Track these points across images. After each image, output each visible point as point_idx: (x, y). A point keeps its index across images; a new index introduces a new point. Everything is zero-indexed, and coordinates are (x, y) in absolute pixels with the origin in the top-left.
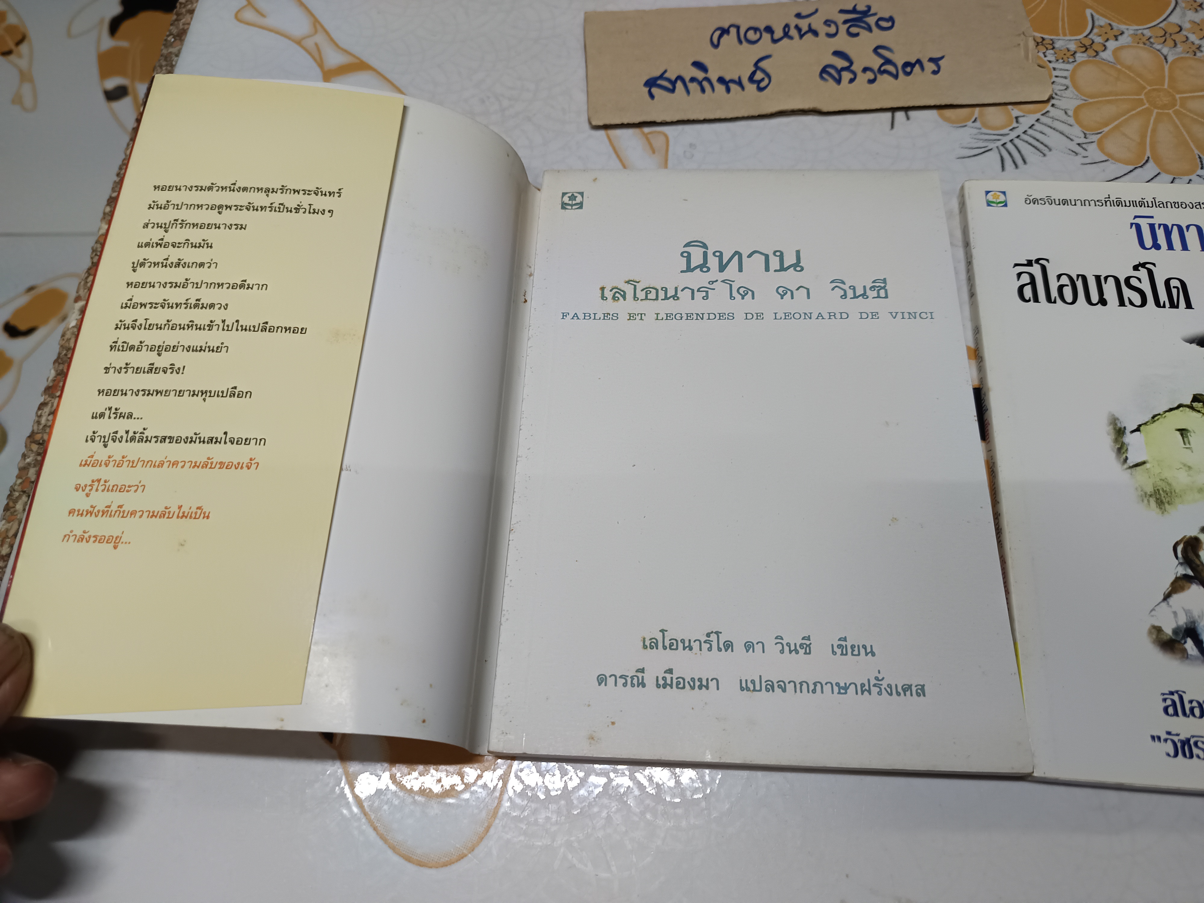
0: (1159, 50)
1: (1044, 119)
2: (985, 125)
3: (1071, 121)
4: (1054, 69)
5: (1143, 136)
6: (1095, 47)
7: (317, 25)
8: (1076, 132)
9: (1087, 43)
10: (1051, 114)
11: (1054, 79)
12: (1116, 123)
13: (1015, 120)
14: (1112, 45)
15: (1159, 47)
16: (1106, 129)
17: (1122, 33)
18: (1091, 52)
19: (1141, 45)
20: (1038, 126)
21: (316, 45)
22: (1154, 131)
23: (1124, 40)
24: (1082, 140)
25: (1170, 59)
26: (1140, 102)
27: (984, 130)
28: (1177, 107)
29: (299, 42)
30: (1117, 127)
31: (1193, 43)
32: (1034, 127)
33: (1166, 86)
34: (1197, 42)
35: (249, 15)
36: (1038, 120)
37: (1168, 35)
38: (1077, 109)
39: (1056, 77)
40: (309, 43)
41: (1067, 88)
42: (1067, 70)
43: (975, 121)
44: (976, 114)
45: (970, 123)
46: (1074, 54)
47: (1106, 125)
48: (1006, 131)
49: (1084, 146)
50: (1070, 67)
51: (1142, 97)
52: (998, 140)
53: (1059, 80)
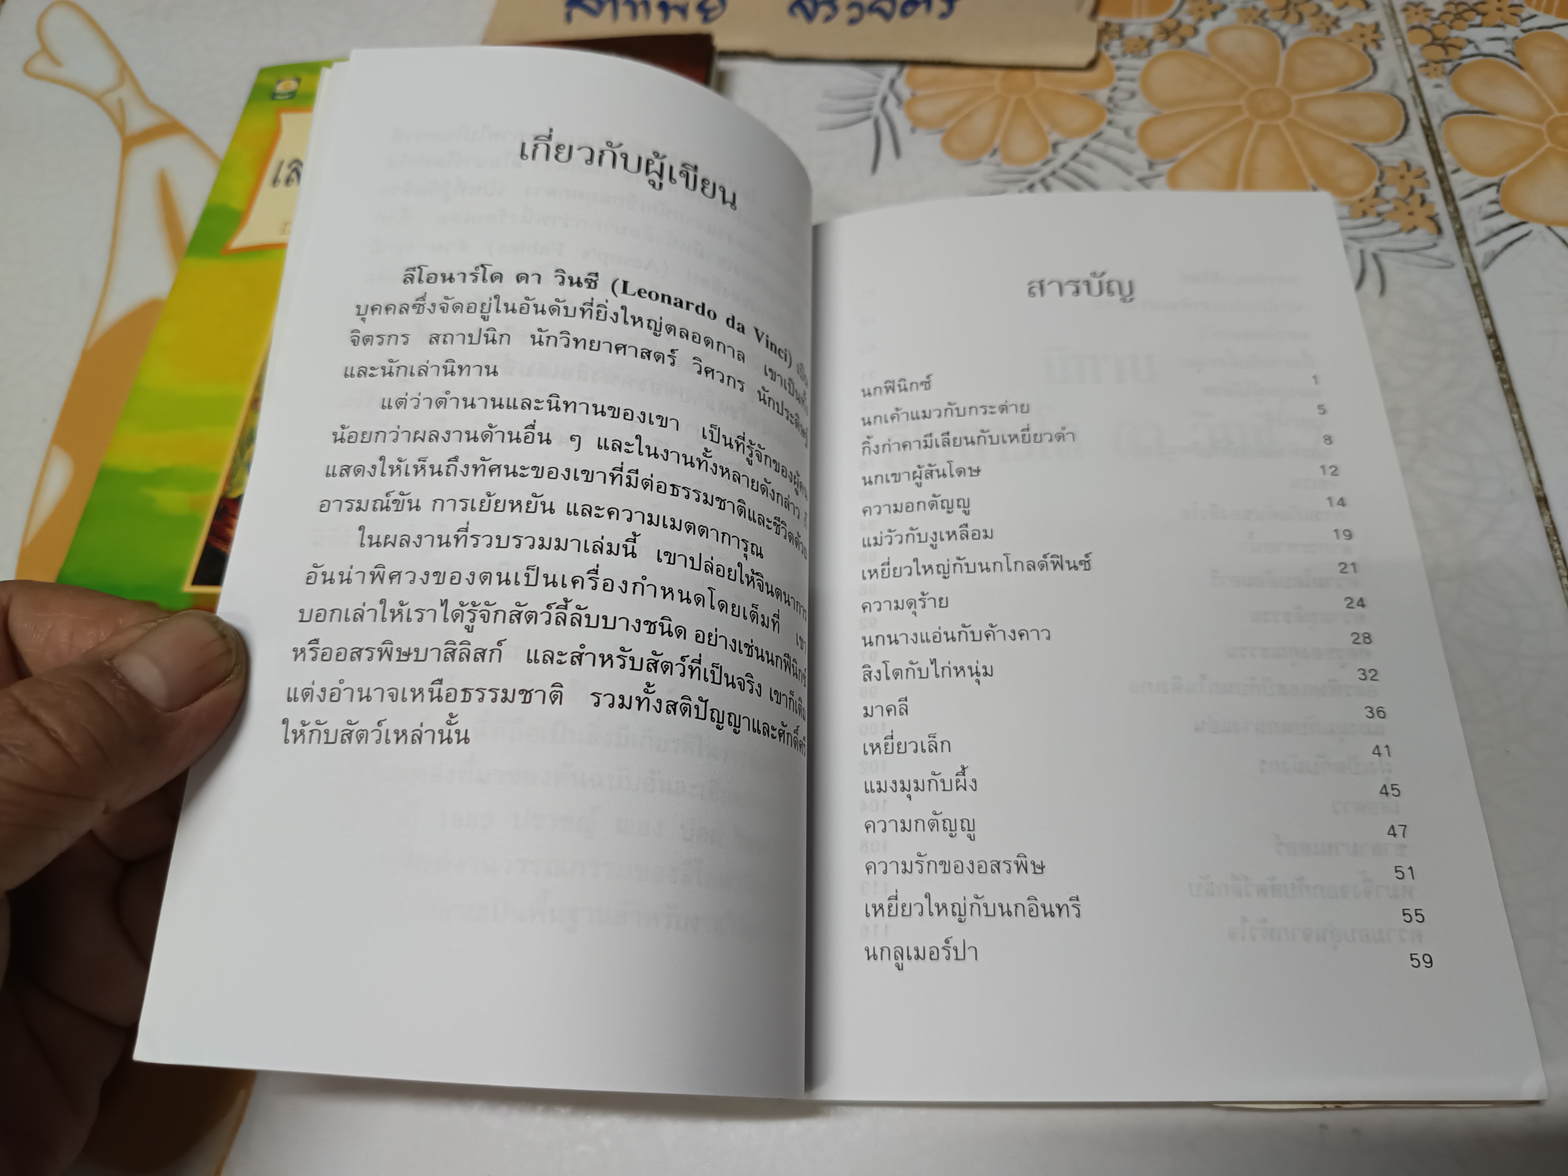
0: (1275, 31)
1: (1096, 145)
2: (1008, 158)
3: (1134, 143)
4: (1118, 68)
5: (1236, 160)
6: (1182, 31)
7: (124, 71)
8: (1139, 160)
9: (1172, 24)
10: (1104, 137)
11: (1115, 83)
12: (1199, 143)
13: (1051, 149)
14: (1207, 26)
15: (1274, 24)
16: (1183, 154)
17: (1224, 7)
18: (1175, 39)
19: (1250, 24)
20: (1085, 156)
21: (121, 102)
22: (1253, 152)
23: (1226, 18)
24: (1146, 172)
25: (1291, 41)
26: (1238, 110)
27: (1006, 167)
28: (1292, 115)
29: (98, 99)
30: (1199, 150)
31: (1328, 15)
32: (1079, 158)
33: (1279, 83)
34: (1334, 13)
35: (42, 65)
36: (1085, 147)
37: (1291, 7)
38: (1146, 126)
39: (1121, 79)
40: (111, 99)
41: (1133, 95)
42: (1135, 69)
43: (994, 152)
44: (997, 142)
45: (986, 158)
46: (1150, 43)
47: (1183, 146)
48: (1036, 165)
49: (1147, 181)
50: (1141, 63)
51: (1242, 102)
52: (1024, 180)
53: (1124, 85)
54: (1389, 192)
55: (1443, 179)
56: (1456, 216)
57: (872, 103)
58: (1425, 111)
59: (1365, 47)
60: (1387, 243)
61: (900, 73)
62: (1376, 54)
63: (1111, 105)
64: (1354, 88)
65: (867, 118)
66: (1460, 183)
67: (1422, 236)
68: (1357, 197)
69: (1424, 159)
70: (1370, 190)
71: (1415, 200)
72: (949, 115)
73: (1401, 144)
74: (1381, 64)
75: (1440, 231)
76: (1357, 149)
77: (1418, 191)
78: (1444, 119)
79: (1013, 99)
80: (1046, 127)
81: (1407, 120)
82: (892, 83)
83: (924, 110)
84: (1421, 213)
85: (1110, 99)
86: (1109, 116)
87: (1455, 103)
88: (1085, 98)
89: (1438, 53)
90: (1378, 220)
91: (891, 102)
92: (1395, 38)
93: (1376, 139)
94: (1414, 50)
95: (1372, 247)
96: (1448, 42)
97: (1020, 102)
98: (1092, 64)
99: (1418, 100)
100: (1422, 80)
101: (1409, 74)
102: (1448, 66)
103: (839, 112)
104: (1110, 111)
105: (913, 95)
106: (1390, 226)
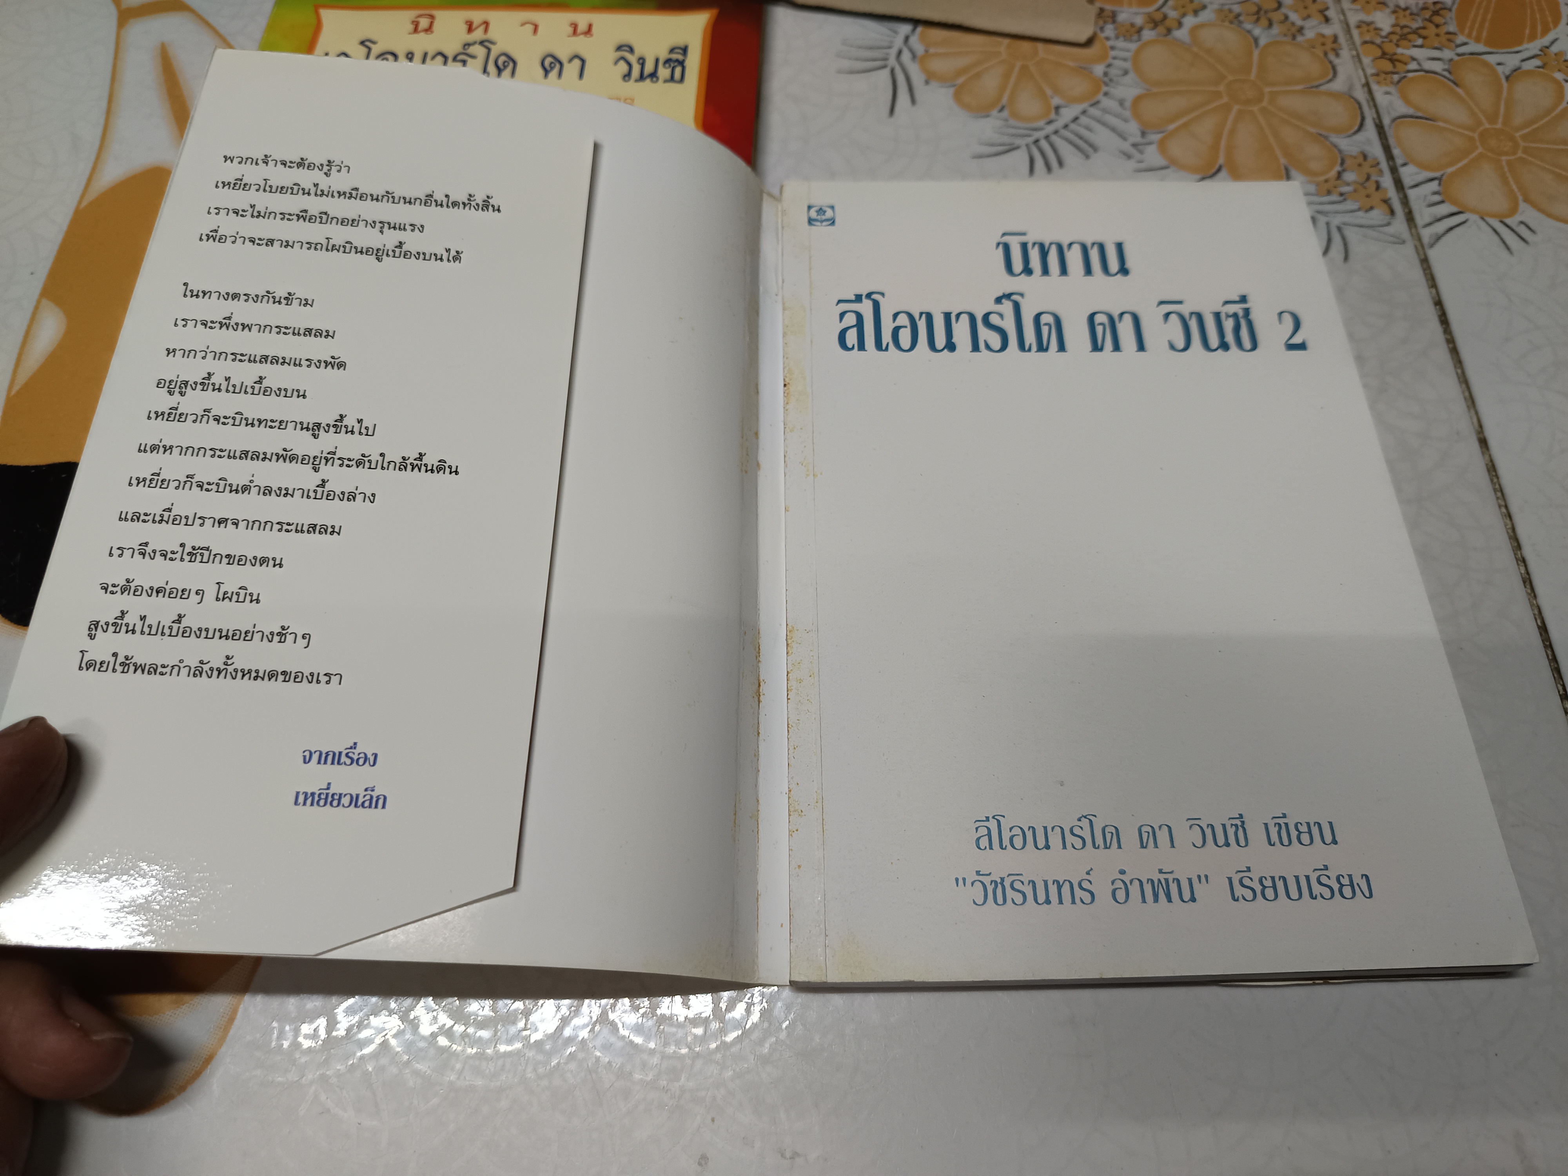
0: (1249, 32)
1: (1093, 111)
2: (1015, 115)
3: (1127, 114)
4: (1113, 48)
5: (1217, 139)
6: (1168, 23)
8: (1132, 129)
9: (1158, 16)
10: (1102, 105)
11: (1110, 61)
12: (1185, 119)
13: (1053, 111)
14: (1189, 21)
15: (1248, 26)
16: (1171, 127)
17: (1204, 7)
18: (1161, 29)
19: (1227, 24)
20: (1084, 120)
22: (1232, 132)
23: (1206, 16)
24: (1139, 139)
25: (1263, 42)
26: (1218, 95)
28: (1265, 104)
30: (1185, 125)
31: (1293, 24)
32: (1079, 121)
33: (1253, 76)
34: (1299, 23)
36: (1084, 112)
37: (1262, 13)
38: (1137, 100)
39: (1115, 58)
41: (1126, 73)
42: (1128, 50)
43: (1002, 109)
44: (1004, 100)
45: (994, 112)
46: (1139, 31)
47: (1171, 121)
48: (1041, 123)
49: (1140, 147)
50: (1133, 46)
51: (1221, 88)
52: (1029, 136)
53: (1117, 63)
54: (1349, 176)
55: (1394, 170)
56: (1405, 201)
57: (888, 54)
58: (1377, 112)
59: (1326, 54)
60: (1348, 218)
61: (914, 30)
62: (1336, 61)
63: (1106, 79)
64: (1317, 86)
65: (884, 67)
66: (1408, 174)
67: (1377, 215)
68: (1322, 178)
69: (1377, 151)
70: (1333, 173)
71: (1371, 186)
72: (960, 72)
73: (1359, 137)
74: (1340, 69)
75: (1392, 212)
76: (1321, 138)
77: (1374, 178)
78: (1394, 120)
79: (1019, 64)
80: (1049, 92)
81: (1363, 119)
82: (907, 39)
83: (938, 65)
84: (1377, 197)
85: (1106, 74)
86: (1105, 89)
87: (1402, 108)
88: (1083, 70)
89: (1387, 66)
90: (1341, 198)
91: (906, 56)
92: (1350, 50)
93: (1338, 131)
94: (1366, 61)
95: (1336, 221)
96: (1395, 57)
97: (1024, 68)
98: (1089, 43)
99: (1371, 104)
100: (1374, 87)
101: (1363, 81)
102: (1396, 77)
103: (857, 59)
104: (1106, 84)
105: (926, 51)
106: (1350, 205)
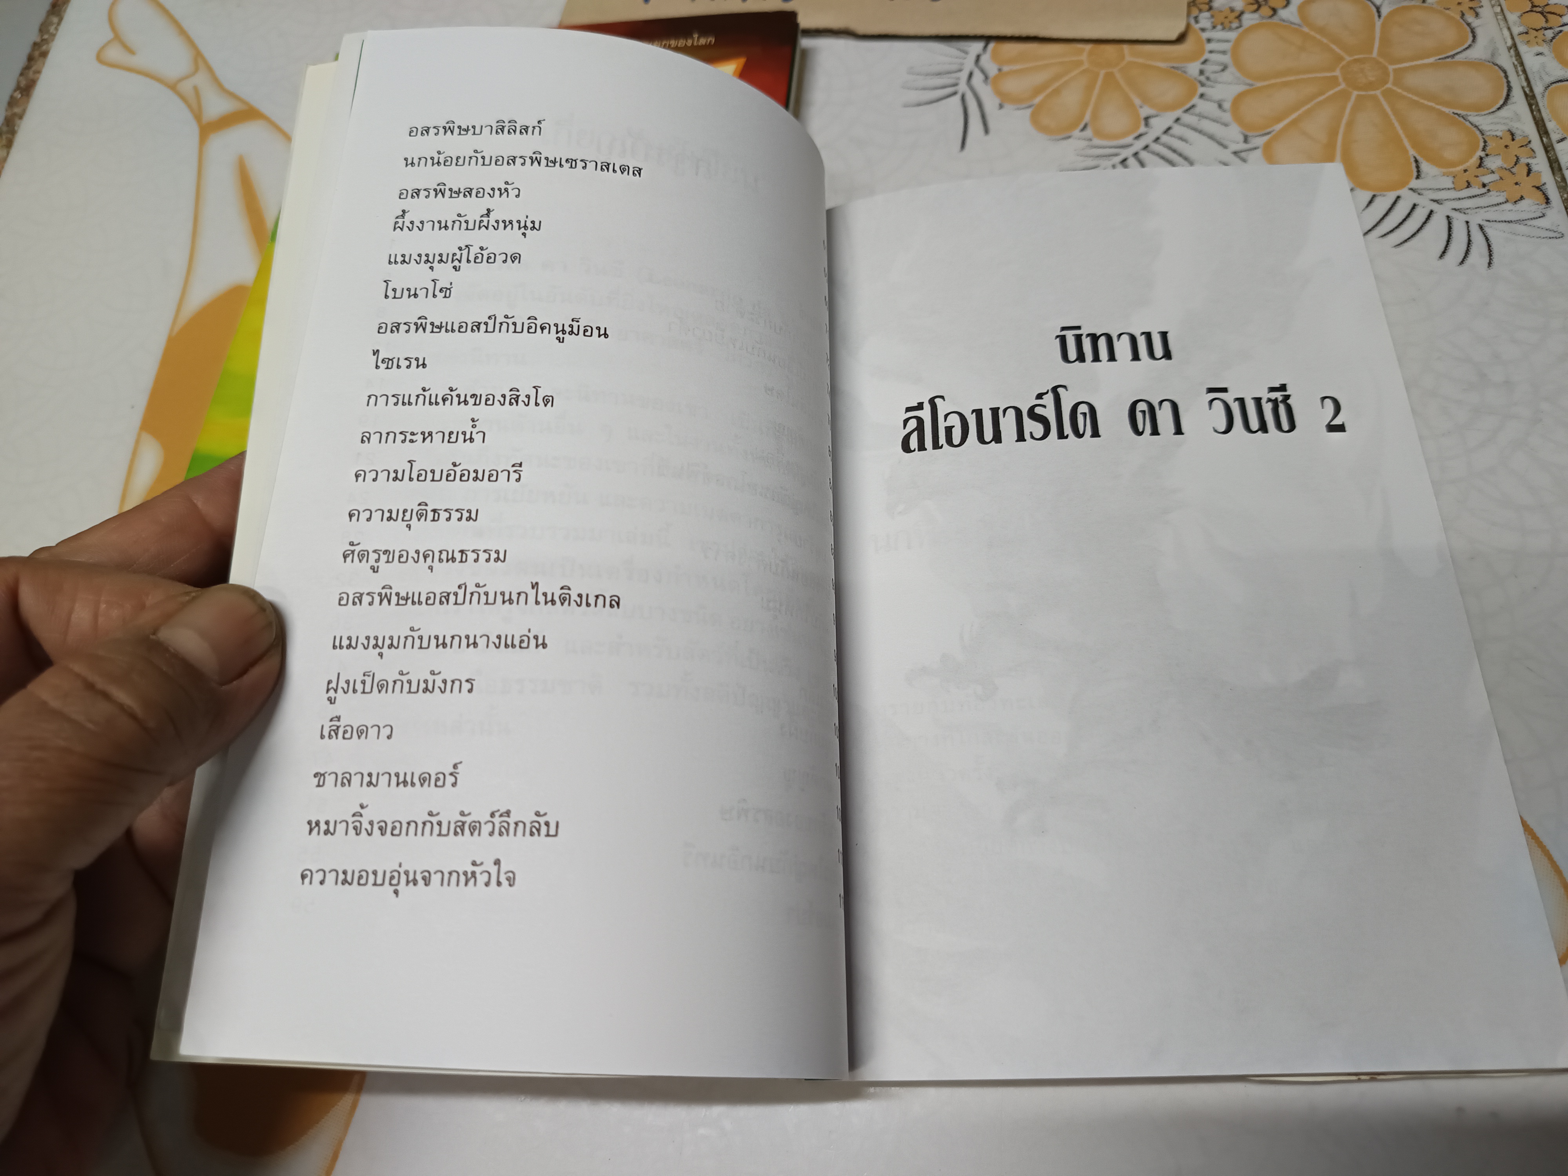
1: (1187, 118)
2: (1098, 133)
3: (1227, 117)
4: (1209, 41)
5: (1333, 133)
6: (1272, 2)
7: (199, 58)
8: (1233, 134)
10: (1197, 110)
11: (1207, 56)
12: (1294, 116)
13: (1143, 123)
16: (1278, 127)
18: (1265, 11)
20: (1177, 130)
21: (196, 89)
22: (1350, 124)
24: (1242, 146)
25: (1385, 11)
26: (1334, 81)
27: (1097, 141)
28: (1389, 85)
29: (173, 87)
30: (1294, 123)
32: (1171, 132)
33: (1375, 54)
35: (114, 53)
36: (1177, 120)
38: (1238, 99)
39: (1211, 52)
40: (186, 87)
41: (1225, 68)
42: (1227, 41)
43: (1084, 128)
44: (1087, 118)
45: (1076, 133)
46: (1240, 15)
47: (1279, 120)
48: (1129, 139)
49: (1243, 155)
50: (1232, 35)
51: (1337, 73)
52: (1116, 155)
53: (1214, 57)
54: (1493, 163)
55: (1548, 149)
57: (958, 78)
58: (1527, 79)
59: (1463, 15)
60: (1491, 214)
61: (985, 47)
62: (1475, 23)
63: (1202, 78)
64: (1453, 56)
65: (954, 94)
67: (1529, 206)
68: (1461, 168)
69: (1529, 128)
70: (1474, 160)
71: (1521, 170)
72: (1037, 91)
73: (1503, 113)
74: (1479, 32)
75: (1547, 201)
76: (1459, 119)
77: (1524, 161)
78: (1547, 88)
79: (1102, 73)
80: (1137, 101)
81: (1510, 89)
82: (978, 57)
83: (1012, 85)
84: (1528, 183)
85: (1202, 72)
86: (1201, 90)
87: (1557, 71)
88: (1176, 72)
89: (1538, 20)
90: (1484, 190)
91: (978, 78)
92: (1493, 6)
93: (1478, 108)
94: (1512, 17)
95: (1476, 219)
96: (1547, 9)
97: (1109, 76)
98: (1181, 38)
99: (1519, 69)
100: (1523, 48)
101: (1510, 42)
102: (1549, 34)
103: (924, 89)
104: (1203, 85)
105: (1000, 70)
106: (1495, 197)
